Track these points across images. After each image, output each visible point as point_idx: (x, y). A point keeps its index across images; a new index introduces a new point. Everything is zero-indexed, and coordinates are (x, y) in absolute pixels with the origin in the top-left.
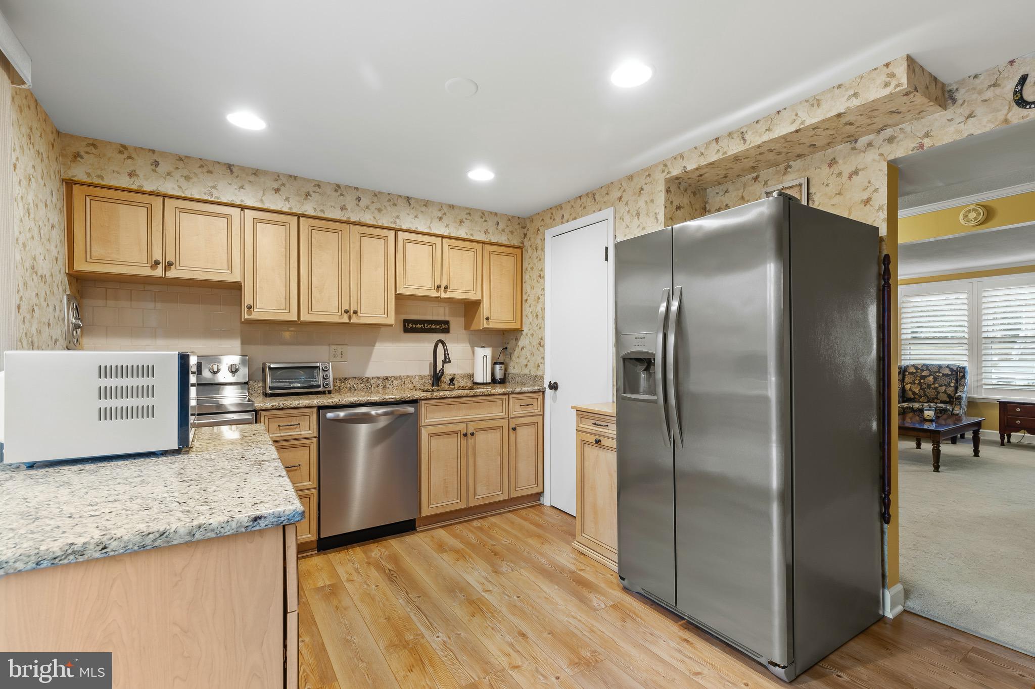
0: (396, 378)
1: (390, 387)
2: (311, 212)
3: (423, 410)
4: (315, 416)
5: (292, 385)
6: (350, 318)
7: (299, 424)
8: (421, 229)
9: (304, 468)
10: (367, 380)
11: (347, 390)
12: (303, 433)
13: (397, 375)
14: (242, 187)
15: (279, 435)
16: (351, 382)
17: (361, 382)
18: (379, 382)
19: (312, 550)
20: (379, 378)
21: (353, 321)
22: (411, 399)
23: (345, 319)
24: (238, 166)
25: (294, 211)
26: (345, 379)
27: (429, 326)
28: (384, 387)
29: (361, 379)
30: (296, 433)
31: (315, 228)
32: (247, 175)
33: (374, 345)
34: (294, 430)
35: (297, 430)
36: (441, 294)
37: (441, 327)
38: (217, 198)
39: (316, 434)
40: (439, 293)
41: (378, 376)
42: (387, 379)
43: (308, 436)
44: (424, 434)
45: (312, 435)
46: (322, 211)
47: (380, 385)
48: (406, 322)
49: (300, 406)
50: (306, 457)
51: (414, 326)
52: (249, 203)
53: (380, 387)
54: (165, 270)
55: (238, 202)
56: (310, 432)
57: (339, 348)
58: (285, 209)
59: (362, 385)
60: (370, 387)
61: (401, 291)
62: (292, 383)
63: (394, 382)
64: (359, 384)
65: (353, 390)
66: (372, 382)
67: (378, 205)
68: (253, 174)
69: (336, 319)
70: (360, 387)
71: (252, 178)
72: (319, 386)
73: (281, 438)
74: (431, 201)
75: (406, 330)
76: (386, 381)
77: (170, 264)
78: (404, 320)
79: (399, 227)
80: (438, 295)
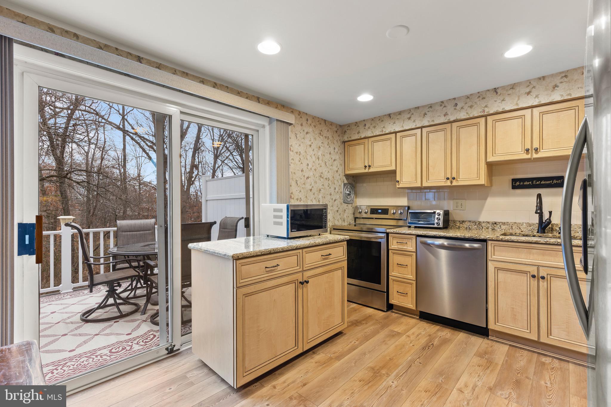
0: (504, 224)
1: (498, 230)
2: (427, 124)
3: (489, 248)
4: (414, 240)
5: (419, 223)
6: (451, 182)
7: (407, 243)
8: (507, 109)
9: (409, 267)
10: (479, 223)
11: (464, 229)
12: (408, 248)
13: (503, 221)
14: (394, 123)
15: (397, 247)
16: (466, 225)
17: (474, 224)
18: (488, 225)
19: (417, 315)
20: (489, 223)
21: (453, 184)
22: (478, 238)
23: (448, 183)
24: (393, 113)
25: (418, 126)
26: (463, 221)
27: (538, 183)
28: (493, 229)
29: (475, 222)
30: (405, 247)
31: (431, 132)
32: (396, 116)
33: (486, 199)
34: (404, 246)
35: (406, 246)
36: (532, 155)
37: (552, 182)
38: (385, 132)
39: (414, 250)
40: (530, 154)
41: (488, 221)
42: (495, 223)
43: (410, 250)
44: (491, 266)
45: (413, 251)
46: (433, 121)
47: (490, 227)
48: (514, 181)
49: (406, 233)
50: (410, 262)
51: (522, 183)
52: (397, 130)
53: (490, 230)
54: (369, 169)
55: (393, 131)
56: (412, 248)
57: (460, 202)
58: (413, 127)
59: (475, 226)
60: (481, 228)
61: (490, 159)
62: (419, 221)
63: (502, 226)
64: (473, 225)
65: (469, 229)
66: (483, 225)
67: (470, 104)
68: (399, 114)
69: (442, 184)
70: (474, 228)
71: (398, 117)
72: (434, 224)
73: (397, 249)
74: (518, 83)
75: (514, 187)
76: (495, 225)
77: (370, 166)
78: (512, 179)
79: (487, 113)
80: (529, 156)
